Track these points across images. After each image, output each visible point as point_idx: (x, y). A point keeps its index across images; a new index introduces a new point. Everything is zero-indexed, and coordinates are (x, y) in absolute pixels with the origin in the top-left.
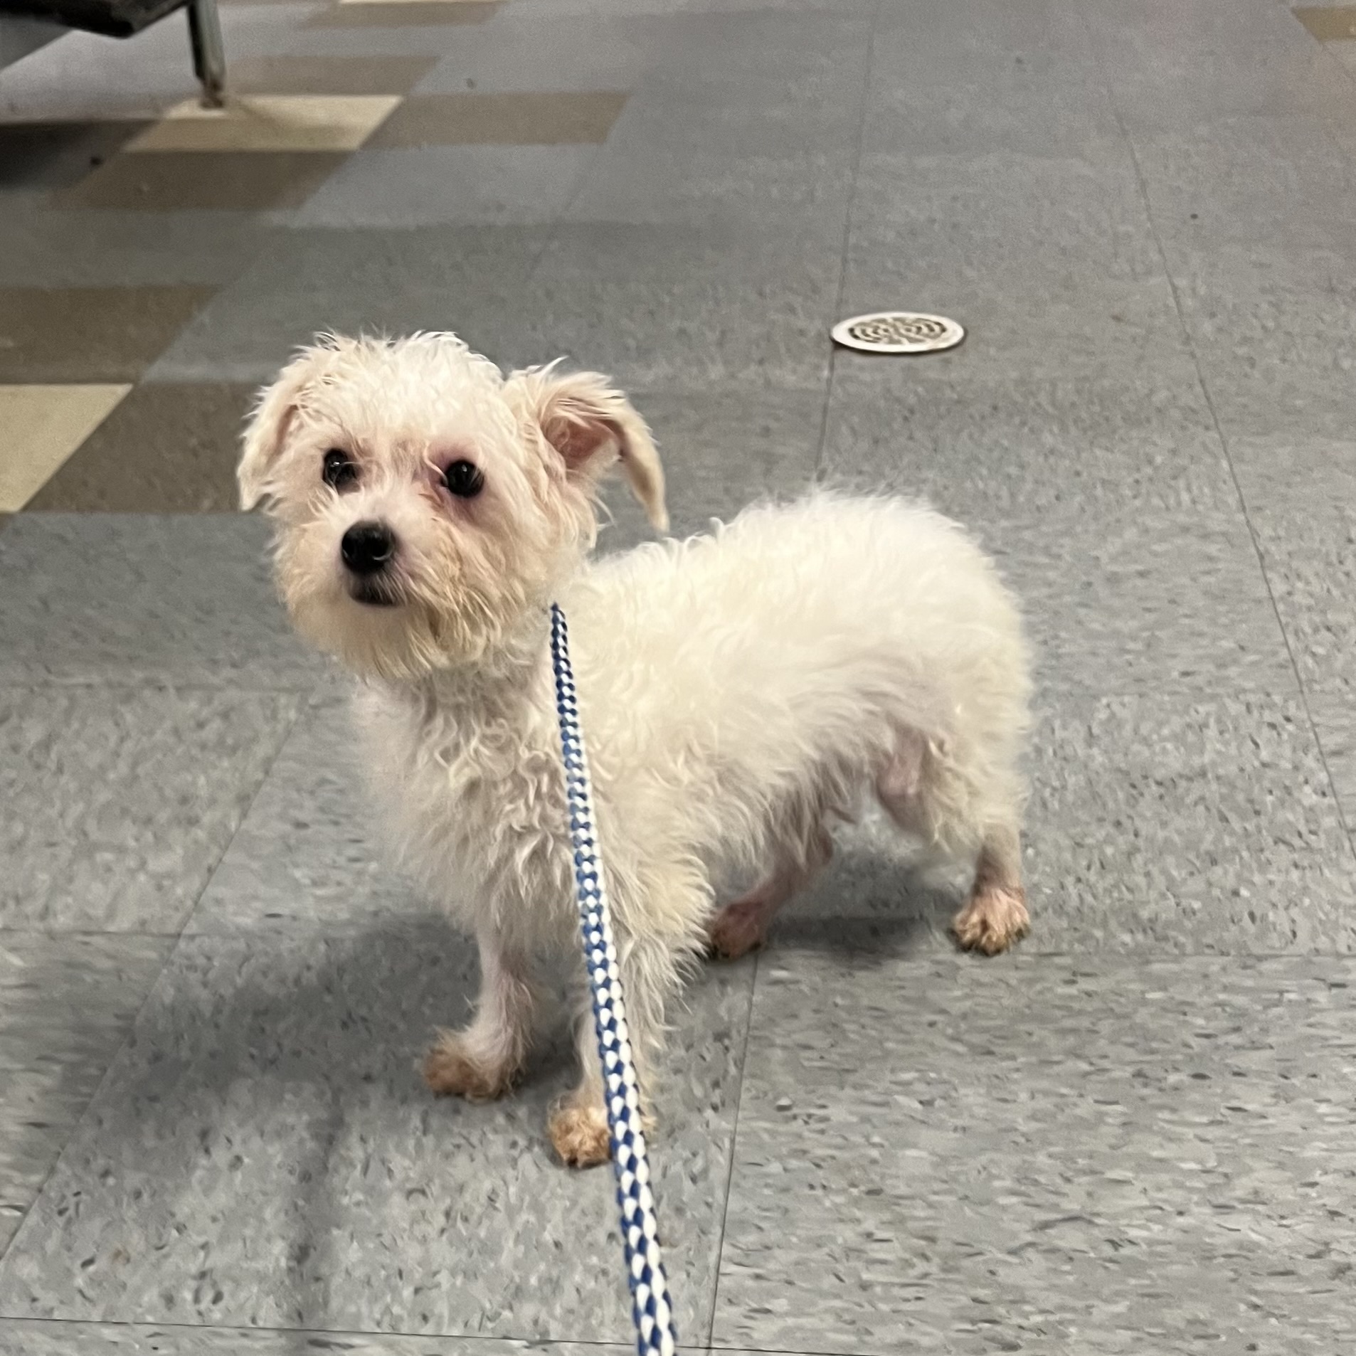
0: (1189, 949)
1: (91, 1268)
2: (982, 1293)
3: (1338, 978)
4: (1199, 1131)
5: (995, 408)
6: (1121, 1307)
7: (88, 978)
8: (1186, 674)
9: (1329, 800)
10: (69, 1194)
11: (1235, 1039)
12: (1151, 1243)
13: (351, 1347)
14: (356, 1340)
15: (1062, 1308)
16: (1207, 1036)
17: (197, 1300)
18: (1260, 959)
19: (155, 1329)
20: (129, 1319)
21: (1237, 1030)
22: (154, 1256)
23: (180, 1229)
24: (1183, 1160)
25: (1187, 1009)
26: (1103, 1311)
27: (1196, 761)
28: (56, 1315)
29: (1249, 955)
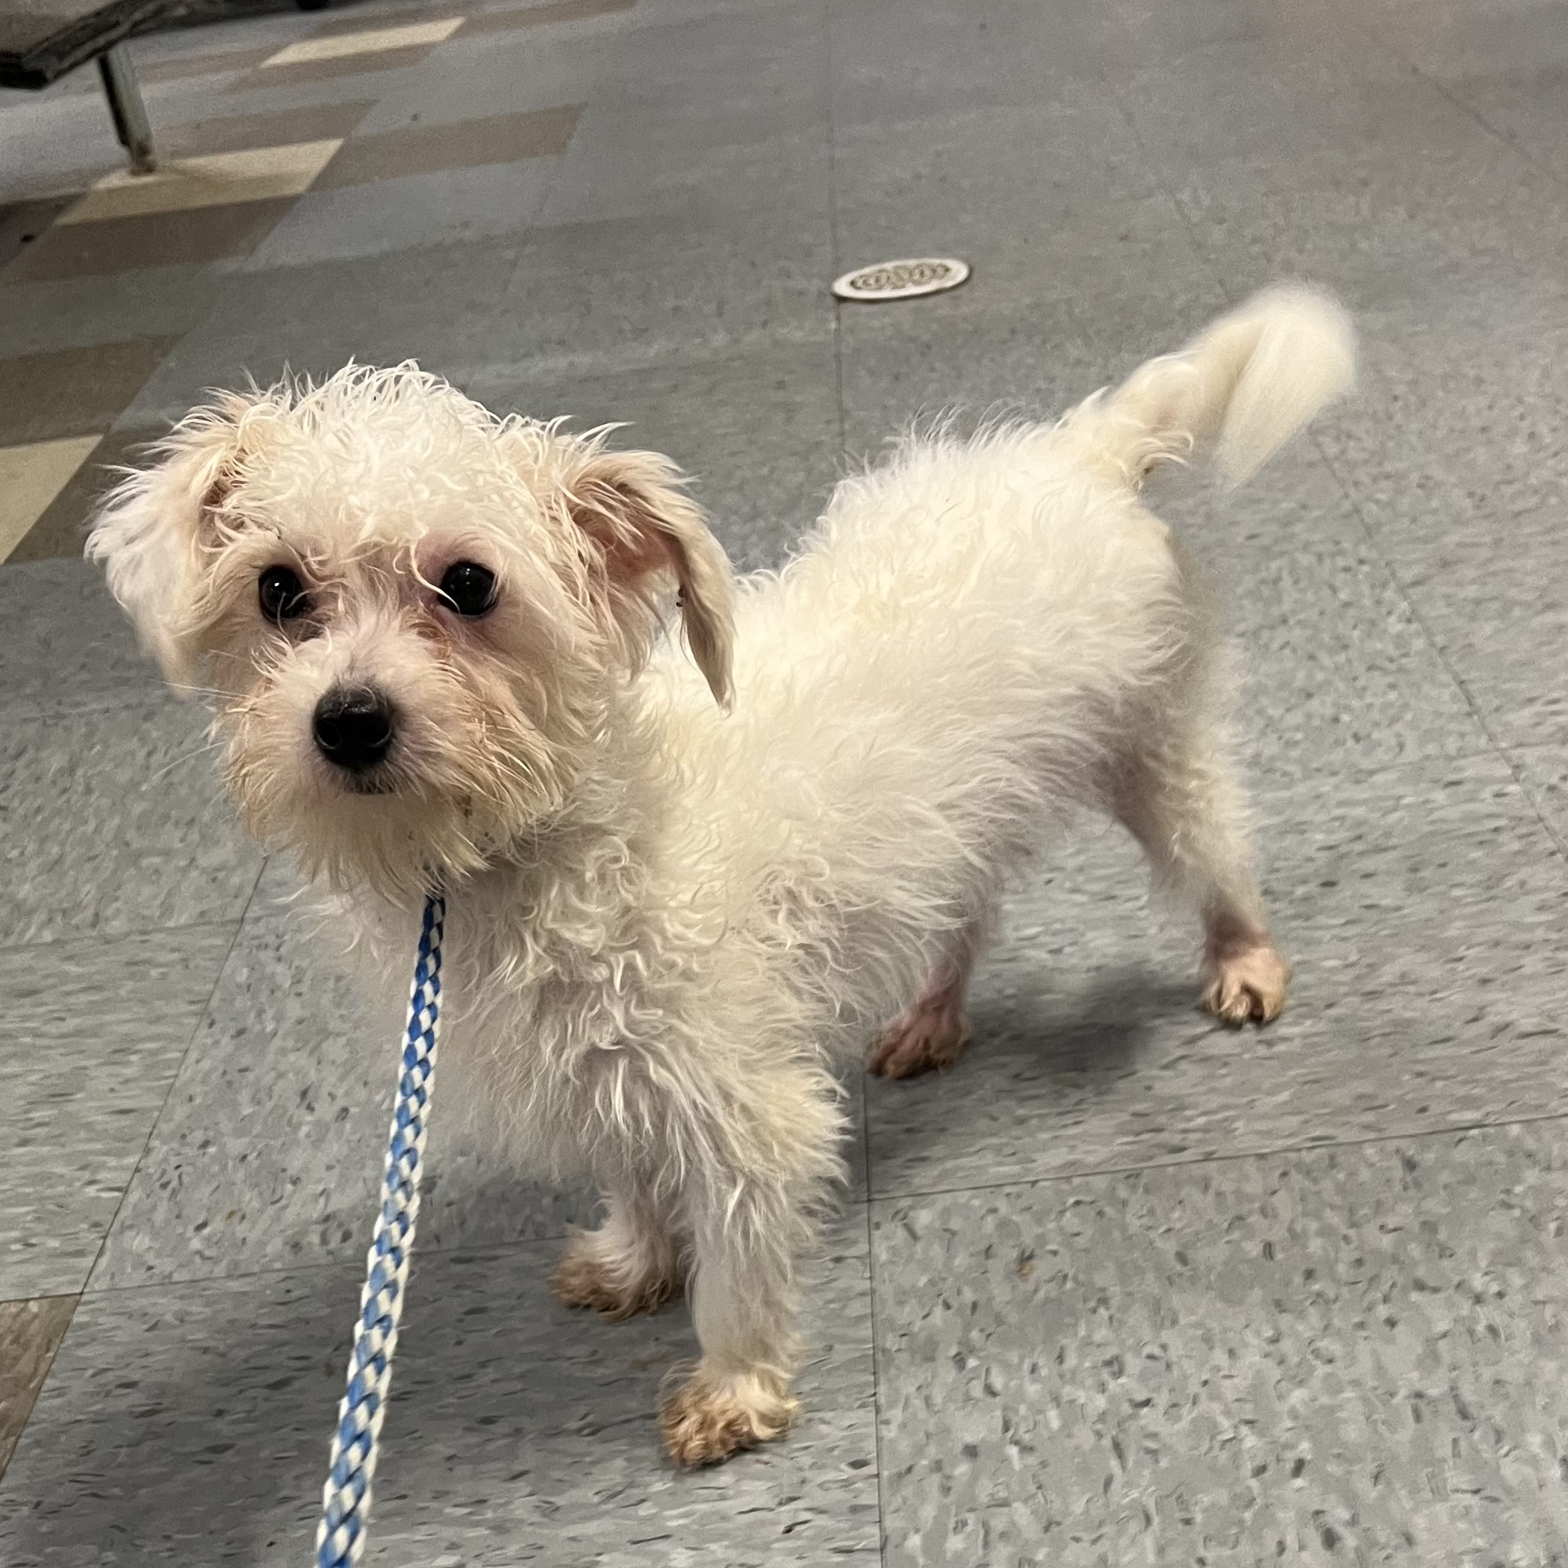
0: (1298, 775)
1: (206, 1231)
2: (1140, 1107)
3: (1455, 777)
4: (1336, 931)
5: (1013, 332)
6: (1284, 1096)
7: (154, 973)
8: (1251, 537)
9: (1415, 626)
10: (170, 1168)
11: (1358, 847)
12: (1305, 1036)
13: (495, 1258)
14: (500, 1252)
15: (1226, 1107)
16: (1330, 848)
17: (324, 1241)
18: (1372, 773)
19: (283, 1275)
20: (256, 1269)
21: (1359, 837)
22: (271, 1210)
23: (295, 1181)
24: (1327, 958)
25: (1304, 827)
26: (1267, 1103)
27: (1276, 611)
28: (176, 1277)
29: (1360, 771)
